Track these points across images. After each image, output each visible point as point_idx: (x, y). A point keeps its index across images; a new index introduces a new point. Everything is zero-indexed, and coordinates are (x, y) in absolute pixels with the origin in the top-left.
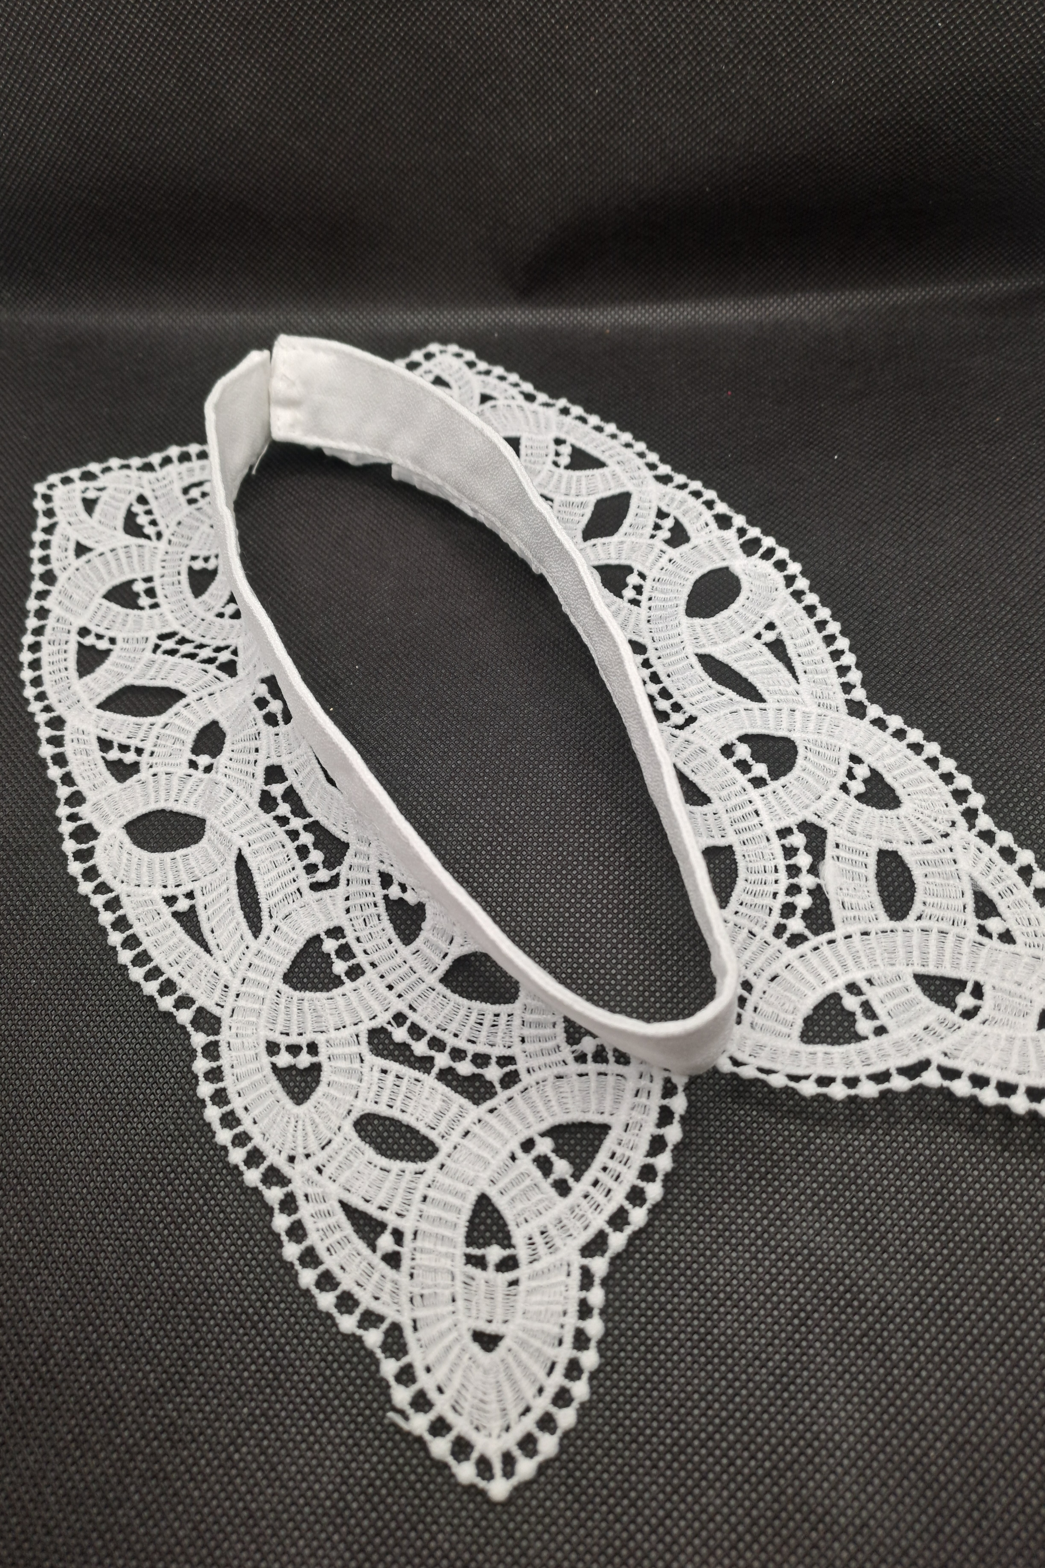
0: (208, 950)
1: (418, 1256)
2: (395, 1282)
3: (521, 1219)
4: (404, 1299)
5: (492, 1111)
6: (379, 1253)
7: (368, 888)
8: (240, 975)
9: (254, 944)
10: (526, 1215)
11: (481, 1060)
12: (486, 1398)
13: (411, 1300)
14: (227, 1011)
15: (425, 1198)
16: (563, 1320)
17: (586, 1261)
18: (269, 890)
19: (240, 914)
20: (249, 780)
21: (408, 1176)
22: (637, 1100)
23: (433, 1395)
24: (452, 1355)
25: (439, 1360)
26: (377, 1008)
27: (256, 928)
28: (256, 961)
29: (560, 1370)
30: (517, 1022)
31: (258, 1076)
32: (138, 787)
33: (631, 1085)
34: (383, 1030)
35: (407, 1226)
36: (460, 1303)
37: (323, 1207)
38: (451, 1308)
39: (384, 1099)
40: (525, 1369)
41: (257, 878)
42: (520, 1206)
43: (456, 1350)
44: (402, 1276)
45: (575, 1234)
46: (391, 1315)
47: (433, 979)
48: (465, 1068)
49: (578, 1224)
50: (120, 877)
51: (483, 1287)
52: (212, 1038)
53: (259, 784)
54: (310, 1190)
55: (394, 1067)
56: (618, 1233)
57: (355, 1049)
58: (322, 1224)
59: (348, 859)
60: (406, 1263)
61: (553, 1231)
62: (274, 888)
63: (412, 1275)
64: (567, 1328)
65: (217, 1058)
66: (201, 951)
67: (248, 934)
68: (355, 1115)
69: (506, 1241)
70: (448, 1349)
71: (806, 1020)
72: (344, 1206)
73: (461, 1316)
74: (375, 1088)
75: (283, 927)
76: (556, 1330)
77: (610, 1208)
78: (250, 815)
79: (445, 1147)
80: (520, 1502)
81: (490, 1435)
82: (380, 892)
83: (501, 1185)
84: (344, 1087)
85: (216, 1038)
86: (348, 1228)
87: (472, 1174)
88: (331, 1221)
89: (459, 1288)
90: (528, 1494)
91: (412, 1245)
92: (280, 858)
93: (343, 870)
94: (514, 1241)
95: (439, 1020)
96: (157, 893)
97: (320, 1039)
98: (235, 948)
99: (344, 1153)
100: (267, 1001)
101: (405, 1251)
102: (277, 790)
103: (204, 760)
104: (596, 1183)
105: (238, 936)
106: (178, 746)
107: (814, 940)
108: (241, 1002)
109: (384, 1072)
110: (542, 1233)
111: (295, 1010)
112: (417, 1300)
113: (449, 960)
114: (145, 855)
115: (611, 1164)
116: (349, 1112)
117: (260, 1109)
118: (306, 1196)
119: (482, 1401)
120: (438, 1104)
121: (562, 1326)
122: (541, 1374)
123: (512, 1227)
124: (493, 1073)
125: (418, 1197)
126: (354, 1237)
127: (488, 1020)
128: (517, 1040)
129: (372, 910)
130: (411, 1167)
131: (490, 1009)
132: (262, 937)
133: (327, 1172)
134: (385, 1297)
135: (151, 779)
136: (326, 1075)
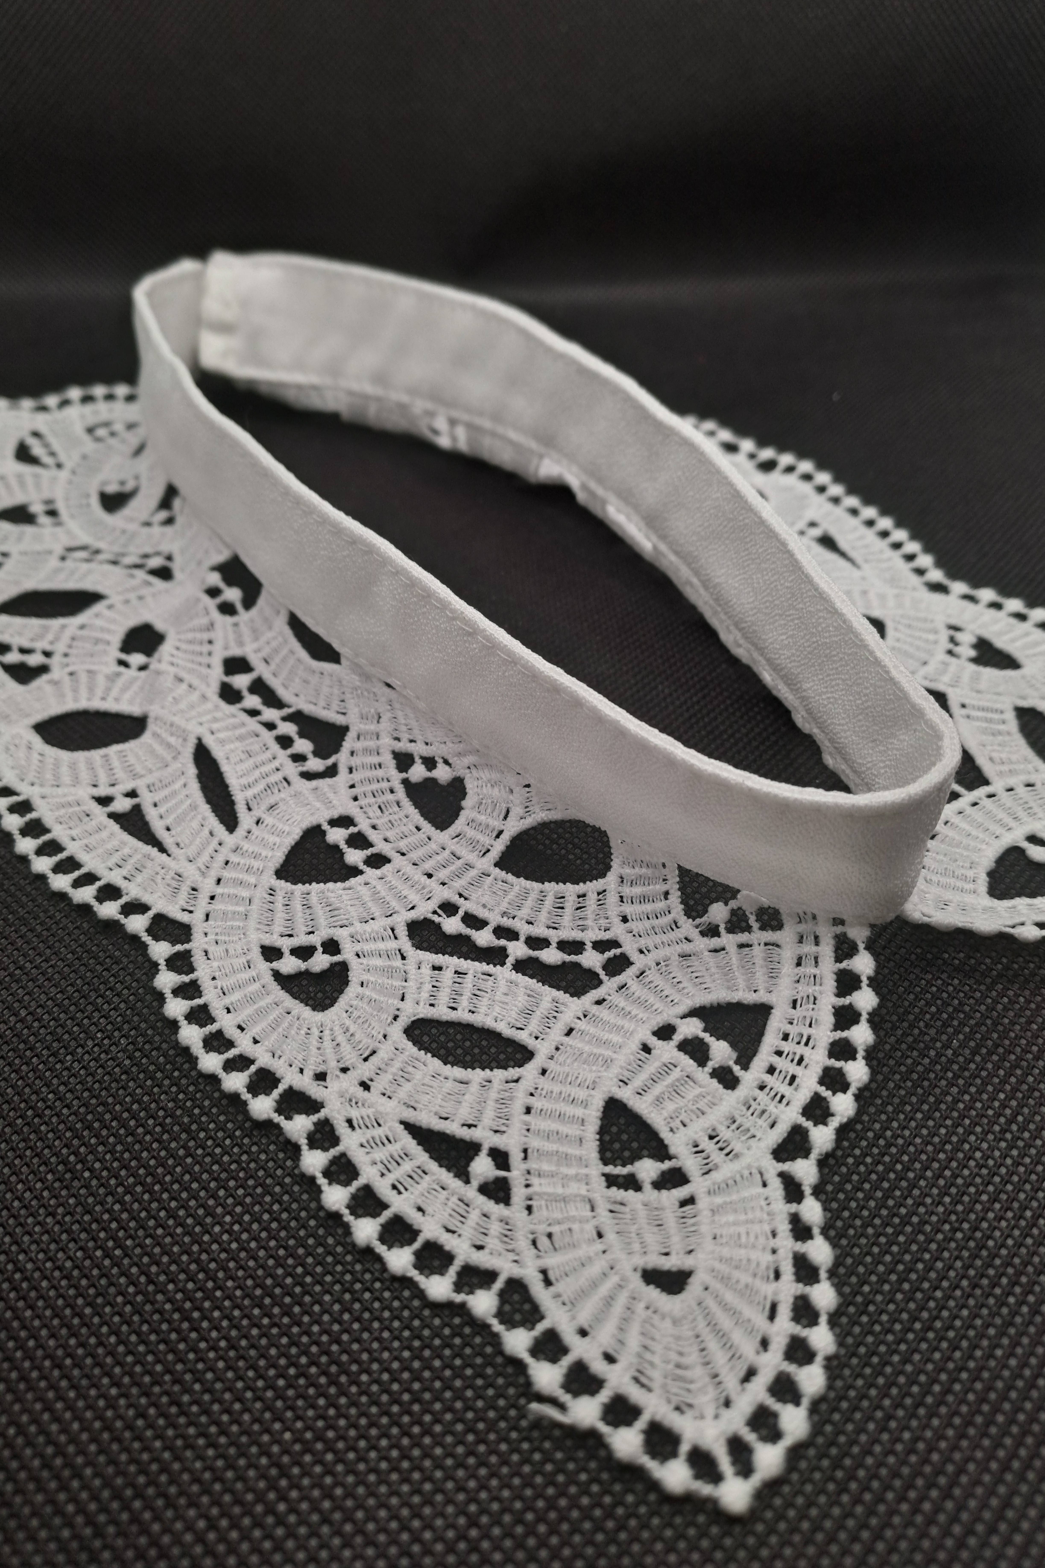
0: (162, 849)
1: (534, 1180)
2: (504, 1221)
3: (676, 1123)
4: (523, 1243)
5: (599, 1002)
6: (475, 1183)
7: (380, 773)
8: (213, 874)
9: (231, 840)
10: (683, 1117)
11: (573, 947)
12: (685, 1361)
13: (534, 1243)
14: (199, 915)
15: (528, 1111)
16: (772, 1243)
17: (786, 1167)
18: (244, 781)
19: (205, 809)
20: (204, 670)
21: (497, 1084)
22: (801, 970)
23: (598, 1366)
24: (618, 1308)
25: (599, 1318)
26: (414, 897)
27: (230, 821)
28: (234, 858)
29: (785, 1312)
30: (612, 899)
31: (256, 986)
32: (48, 689)
33: (788, 954)
34: (427, 922)
35: (511, 1143)
36: (611, 1237)
37: (378, 1132)
38: (599, 1246)
39: (444, 998)
40: (734, 1313)
41: (226, 768)
42: (670, 1106)
43: (622, 1299)
44: (516, 1212)
45: (759, 1135)
46: (506, 1269)
47: (487, 863)
48: (551, 956)
49: (760, 1122)
50: (31, 777)
51: (642, 1213)
52: (179, 947)
53: (217, 673)
54: (354, 1114)
55: (452, 962)
56: (821, 1127)
57: (392, 945)
58: (380, 1154)
59: (348, 744)
60: (518, 1194)
61: (725, 1134)
62: (251, 779)
63: (529, 1209)
64: (781, 1252)
65: (191, 969)
66: (154, 851)
67: (220, 830)
68: (404, 1021)
69: (661, 1151)
70: (609, 1301)
71: (990, 874)
72: (412, 1128)
73: (618, 1253)
74: (428, 987)
75: (268, 820)
76: (767, 1258)
77: (801, 1096)
78: (209, 706)
79: (542, 1050)
80: (769, 1515)
81: (702, 1417)
82: (396, 777)
83: (637, 1082)
84: (382, 989)
85: (186, 946)
86: (421, 1157)
87: (590, 1077)
88: (394, 1149)
89: (604, 1218)
90: (778, 1502)
91: (524, 1166)
92: (256, 747)
93: (342, 758)
94: (672, 1150)
95: (504, 906)
96: (85, 793)
97: (342, 935)
98: (204, 847)
99: (397, 1064)
100: (256, 901)
101: (515, 1175)
102: (241, 681)
103: (137, 659)
104: (771, 1070)
105: (206, 832)
106: (101, 647)
107: (969, 797)
108: (217, 906)
109: (437, 968)
110: (711, 1138)
111: (299, 907)
112: (543, 1242)
113: (506, 838)
114: (65, 755)
115: (786, 1047)
116: (396, 1018)
117: (263, 1024)
118: (349, 1122)
119: (678, 1366)
120: (521, 1000)
121: (774, 1252)
122: (760, 1320)
123: (665, 1134)
124: (591, 959)
125: (518, 1107)
126: (432, 1166)
127: (571, 902)
128: (617, 920)
129: (390, 797)
130: (499, 1075)
131: (570, 890)
132: (240, 831)
133: (377, 1088)
134: (492, 1243)
135: (67, 679)
136: (355, 975)
